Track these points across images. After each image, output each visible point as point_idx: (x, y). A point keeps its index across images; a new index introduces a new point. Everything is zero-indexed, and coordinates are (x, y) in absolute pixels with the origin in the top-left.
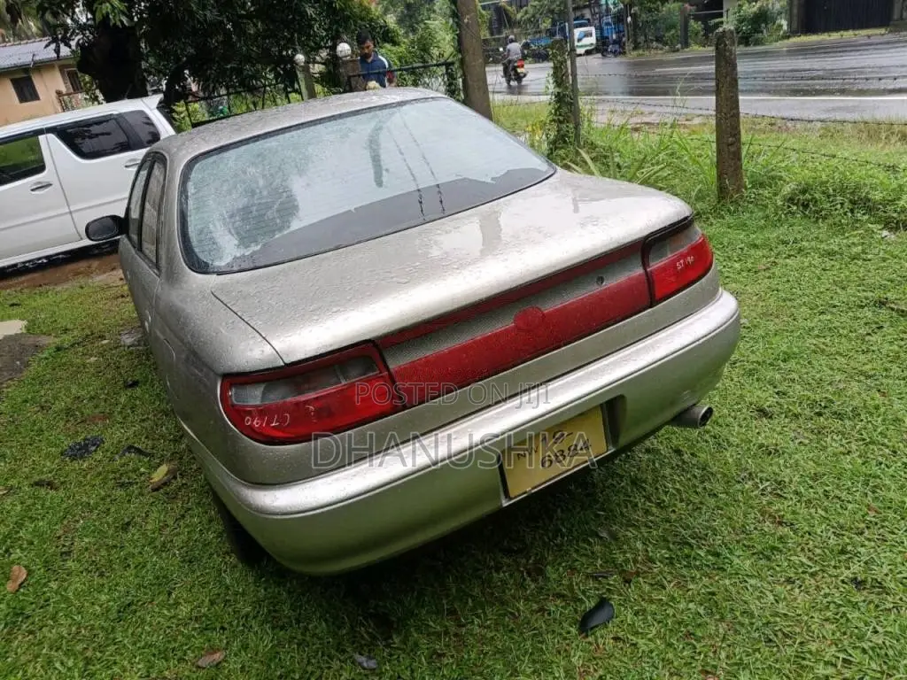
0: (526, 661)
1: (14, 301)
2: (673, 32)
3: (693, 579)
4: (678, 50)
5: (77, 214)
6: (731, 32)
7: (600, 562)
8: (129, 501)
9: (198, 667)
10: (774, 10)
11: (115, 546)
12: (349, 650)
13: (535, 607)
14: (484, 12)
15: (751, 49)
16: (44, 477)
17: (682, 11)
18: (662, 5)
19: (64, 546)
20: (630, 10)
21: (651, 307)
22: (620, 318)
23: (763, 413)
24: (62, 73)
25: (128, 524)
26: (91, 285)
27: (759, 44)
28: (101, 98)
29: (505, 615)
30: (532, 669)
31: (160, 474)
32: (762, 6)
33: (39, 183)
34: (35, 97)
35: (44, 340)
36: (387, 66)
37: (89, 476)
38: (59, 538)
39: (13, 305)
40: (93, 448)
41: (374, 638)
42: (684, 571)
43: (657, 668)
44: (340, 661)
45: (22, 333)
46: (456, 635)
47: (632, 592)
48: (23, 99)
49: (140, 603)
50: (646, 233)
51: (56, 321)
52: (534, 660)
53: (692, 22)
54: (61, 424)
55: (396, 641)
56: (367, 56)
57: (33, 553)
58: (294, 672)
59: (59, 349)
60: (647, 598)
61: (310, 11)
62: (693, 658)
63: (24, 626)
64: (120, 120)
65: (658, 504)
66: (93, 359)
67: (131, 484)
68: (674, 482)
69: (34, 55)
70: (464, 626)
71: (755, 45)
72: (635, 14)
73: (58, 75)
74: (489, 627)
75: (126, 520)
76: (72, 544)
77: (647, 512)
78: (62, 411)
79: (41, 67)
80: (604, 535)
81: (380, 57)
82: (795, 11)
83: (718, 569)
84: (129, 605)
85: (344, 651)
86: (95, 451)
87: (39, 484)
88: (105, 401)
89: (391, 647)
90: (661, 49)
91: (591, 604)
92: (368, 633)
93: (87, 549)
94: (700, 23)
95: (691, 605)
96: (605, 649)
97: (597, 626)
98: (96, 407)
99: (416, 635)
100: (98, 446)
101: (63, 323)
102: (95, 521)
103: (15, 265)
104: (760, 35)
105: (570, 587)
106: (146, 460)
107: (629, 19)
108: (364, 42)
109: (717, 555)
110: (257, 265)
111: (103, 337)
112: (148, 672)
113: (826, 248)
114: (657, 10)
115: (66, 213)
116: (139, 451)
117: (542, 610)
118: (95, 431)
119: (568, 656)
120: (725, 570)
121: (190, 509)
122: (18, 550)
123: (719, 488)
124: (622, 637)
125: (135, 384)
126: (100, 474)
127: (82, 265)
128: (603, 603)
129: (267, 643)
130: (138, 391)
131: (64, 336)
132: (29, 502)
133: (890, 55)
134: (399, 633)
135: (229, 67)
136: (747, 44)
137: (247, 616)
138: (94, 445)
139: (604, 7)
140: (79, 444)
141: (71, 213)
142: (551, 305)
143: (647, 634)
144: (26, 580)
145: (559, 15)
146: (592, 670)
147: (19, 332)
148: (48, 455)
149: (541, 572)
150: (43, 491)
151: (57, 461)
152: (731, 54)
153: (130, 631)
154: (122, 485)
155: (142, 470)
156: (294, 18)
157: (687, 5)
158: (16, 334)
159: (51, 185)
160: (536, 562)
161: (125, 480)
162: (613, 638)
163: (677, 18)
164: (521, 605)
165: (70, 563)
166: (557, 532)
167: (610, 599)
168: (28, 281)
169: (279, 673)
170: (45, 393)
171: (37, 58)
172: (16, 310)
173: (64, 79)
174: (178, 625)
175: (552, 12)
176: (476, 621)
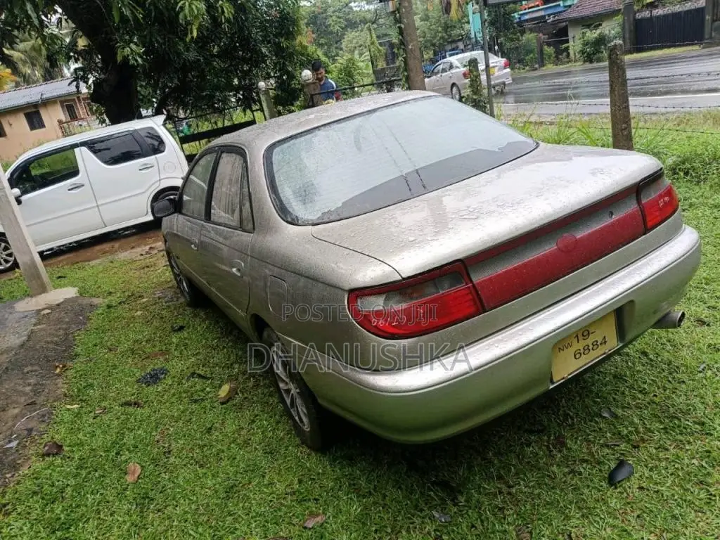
0: (573, 509)
1: (60, 275)
2: (532, 55)
3: (689, 443)
4: (536, 69)
5: (103, 207)
6: (621, 45)
7: (609, 434)
8: (205, 412)
9: (305, 528)
10: (611, 35)
11: (205, 445)
12: (425, 509)
13: (566, 470)
14: (381, 48)
15: (595, 65)
16: (129, 399)
17: (538, 40)
18: (522, 35)
19: (164, 447)
20: (497, 41)
21: (644, 234)
22: (625, 243)
23: (701, 322)
24: (62, 107)
25: (210, 429)
26: (118, 260)
27: (600, 61)
28: (107, 121)
29: (543, 477)
30: (581, 514)
31: (224, 391)
32: (601, 33)
33: (75, 184)
34: (42, 125)
35: (96, 301)
36: (335, 87)
37: (165, 396)
38: (158, 441)
39: (59, 277)
40: (163, 376)
41: (442, 499)
42: (680, 437)
43: (683, 508)
44: (420, 517)
45: (77, 297)
46: (509, 493)
47: (643, 454)
48: (33, 127)
49: (241, 485)
50: (639, 179)
51: (100, 287)
52: (579, 507)
53: (546, 47)
54: (130, 360)
55: (463, 500)
56: (320, 80)
57: (139, 454)
58: (386, 527)
59: (109, 307)
60: (655, 457)
61: (264, 50)
62: (710, 499)
63: (152, 506)
64: (135, 134)
65: (640, 392)
66: (139, 313)
67: (202, 400)
68: (647, 375)
69: (42, 94)
70: (513, 487)
71: (598, 62)
72: (501, 43)
73: (59, 107)
74: (533, 487)
75: (209, 426)
76: (170, 445)
77: (634, 398)
78: (127, 351)
79: (46, 103)
80: (606, 415)
81: (330, 80)
82: (627, 36)
83: (707, 434)
84: (232, 487)
85: (421, 510)
86: (164, 378)
87: (128, 404)
88: (160, 342)
89: (459, 506)
90: (524, 69)
91: (613, 465)
92: (437, 496)
93: (183, 449)
94: (552, 47)
95: (694, 461)
96: (634, 496)
97: (622, 481)
98: (154, 346)
99: (476, 495)
100: (166, 374)
101: (106, 288)
102: (183, 428)
103: (52, 249)
104: (601, 55)
105: (591, 454)
106: (209, 382)
107: (496, 48)
108: (318, 70)
109: (703, 424)
110: (342, 217)
111: (141, 297)
112: (266, 534)
113: (713, 202)
114: (518, 39)
115: (93, 207)
116: (200, 376)
117: (572, 471)
118: (159, 363)
119: (606, 503)
120: (711, 435)
121: (258, 415)
122: (127, 452)
123: (684, 377)
124: (645, 487)
125: (181, 328)
126: (174, 394)
127: (106, 246)
128: (621, 464)
129: (356, 509)
130: (185, 334)
131: (110, 298)
132: (123, 417)
133: (711, 63)
134: (462, 494)
135: (204, 94)
136: (591, 62)
137: (332, 489)
138: (162, 374)
139: (474, 40)
140: (150, 374)
141: (98, 206)
142: (582, 233)
143: (665, 483)
144: (141, 473)
145: (439, 47)
146: (629, 511)
147: (75, 296)
148: (127, 383)
149: (563, 444)
150: (131, 409)
151: (135, 387)
152: (622, 61)
153: (241, 505)
154: (196, 401)
155: (208, 389)
156: (252, 55)
157: (541, 35)
158: (73, 297)
159: (83, 185)
160: (556, 438)
161: (196, 397)
162: (638, 488)
163: (534, 44)
164: (555, 468)
165: (172, 460)
166: (566, 416)
167: (627, 460)
168: (65, 259)
169: (374, 529)
170: (109, 339)
171: (44, 96)
172: (63, 281)
173: (64, 112)
174: (278, 499)
175: (434, 45)
176: (522, 483)
